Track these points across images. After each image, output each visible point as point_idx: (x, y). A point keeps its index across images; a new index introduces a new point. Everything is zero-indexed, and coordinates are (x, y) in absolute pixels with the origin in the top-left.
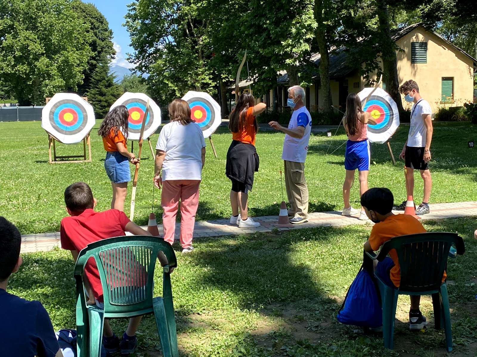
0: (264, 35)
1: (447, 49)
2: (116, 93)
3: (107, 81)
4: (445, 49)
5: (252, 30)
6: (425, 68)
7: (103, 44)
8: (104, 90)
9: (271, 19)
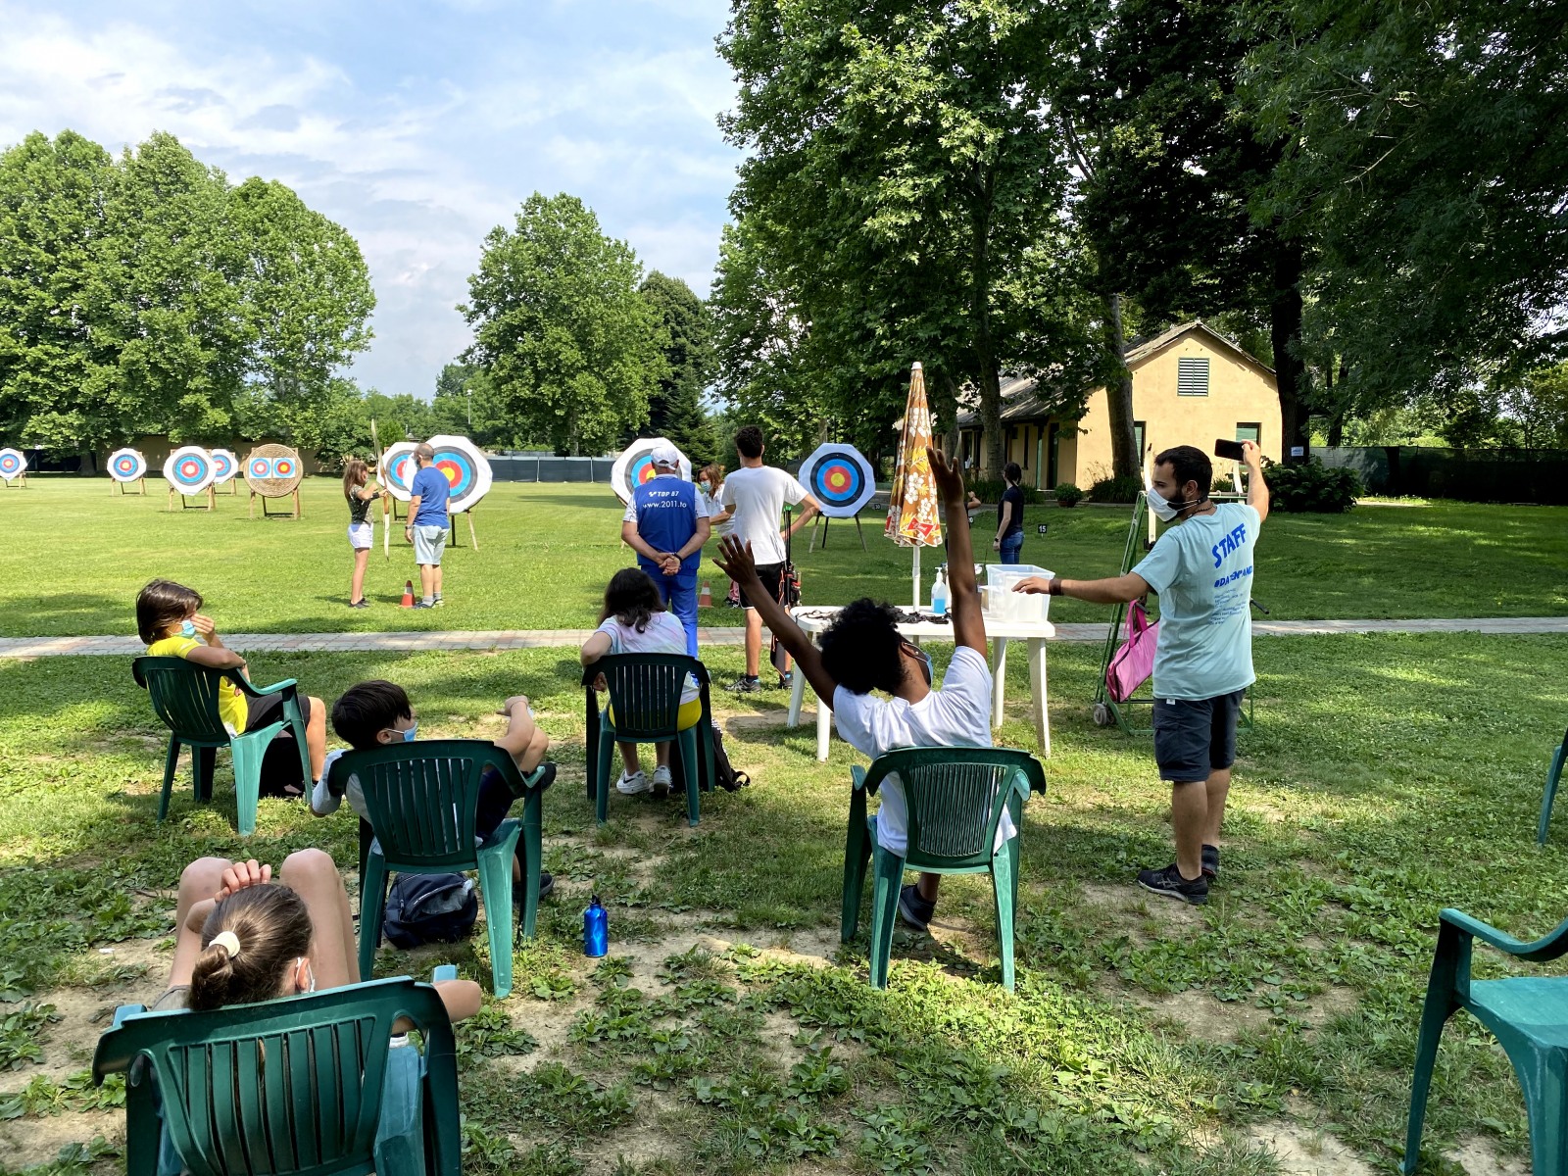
1: (1248, 371)
2: (706, 437)
3: (693, 417)
4: (1244, 370)
6: (1204, 404)
7: (697, 350)
8: (687, 431)
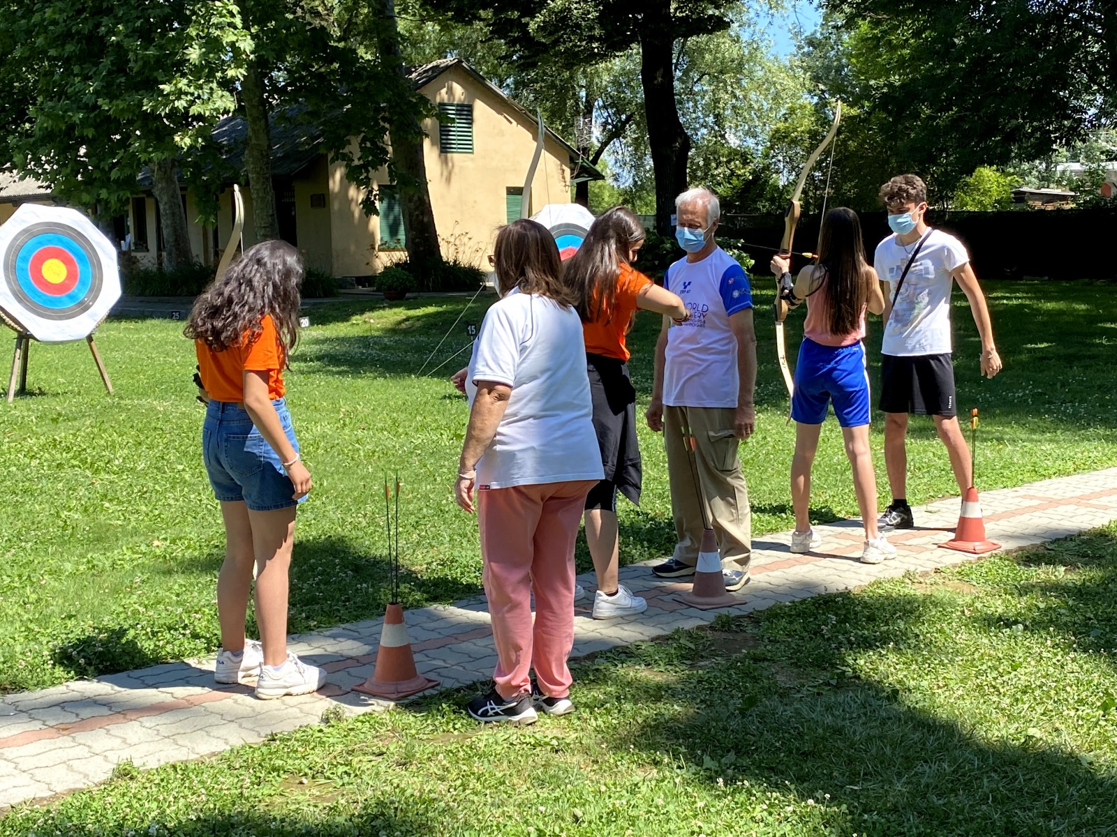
0: (106, 62)
1: (514, 123)
4: (511, 123)
5: (70, 48)
6: (470, 164)
9: (128, 21)
